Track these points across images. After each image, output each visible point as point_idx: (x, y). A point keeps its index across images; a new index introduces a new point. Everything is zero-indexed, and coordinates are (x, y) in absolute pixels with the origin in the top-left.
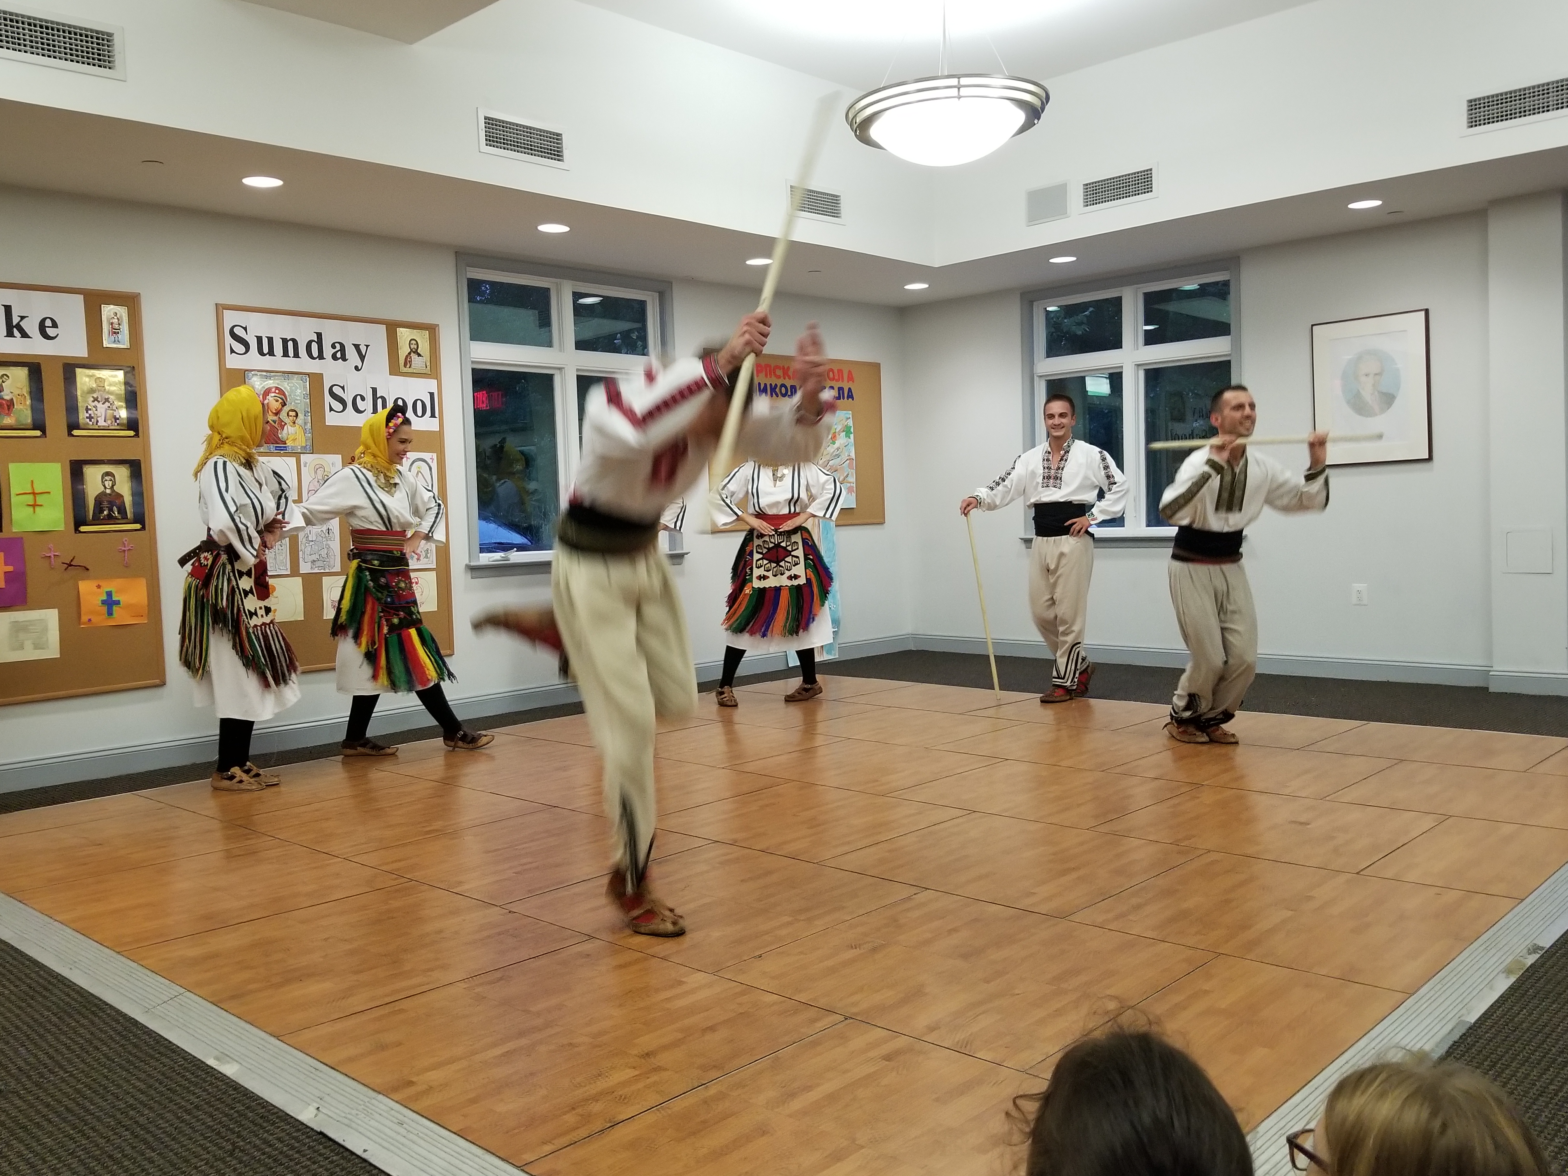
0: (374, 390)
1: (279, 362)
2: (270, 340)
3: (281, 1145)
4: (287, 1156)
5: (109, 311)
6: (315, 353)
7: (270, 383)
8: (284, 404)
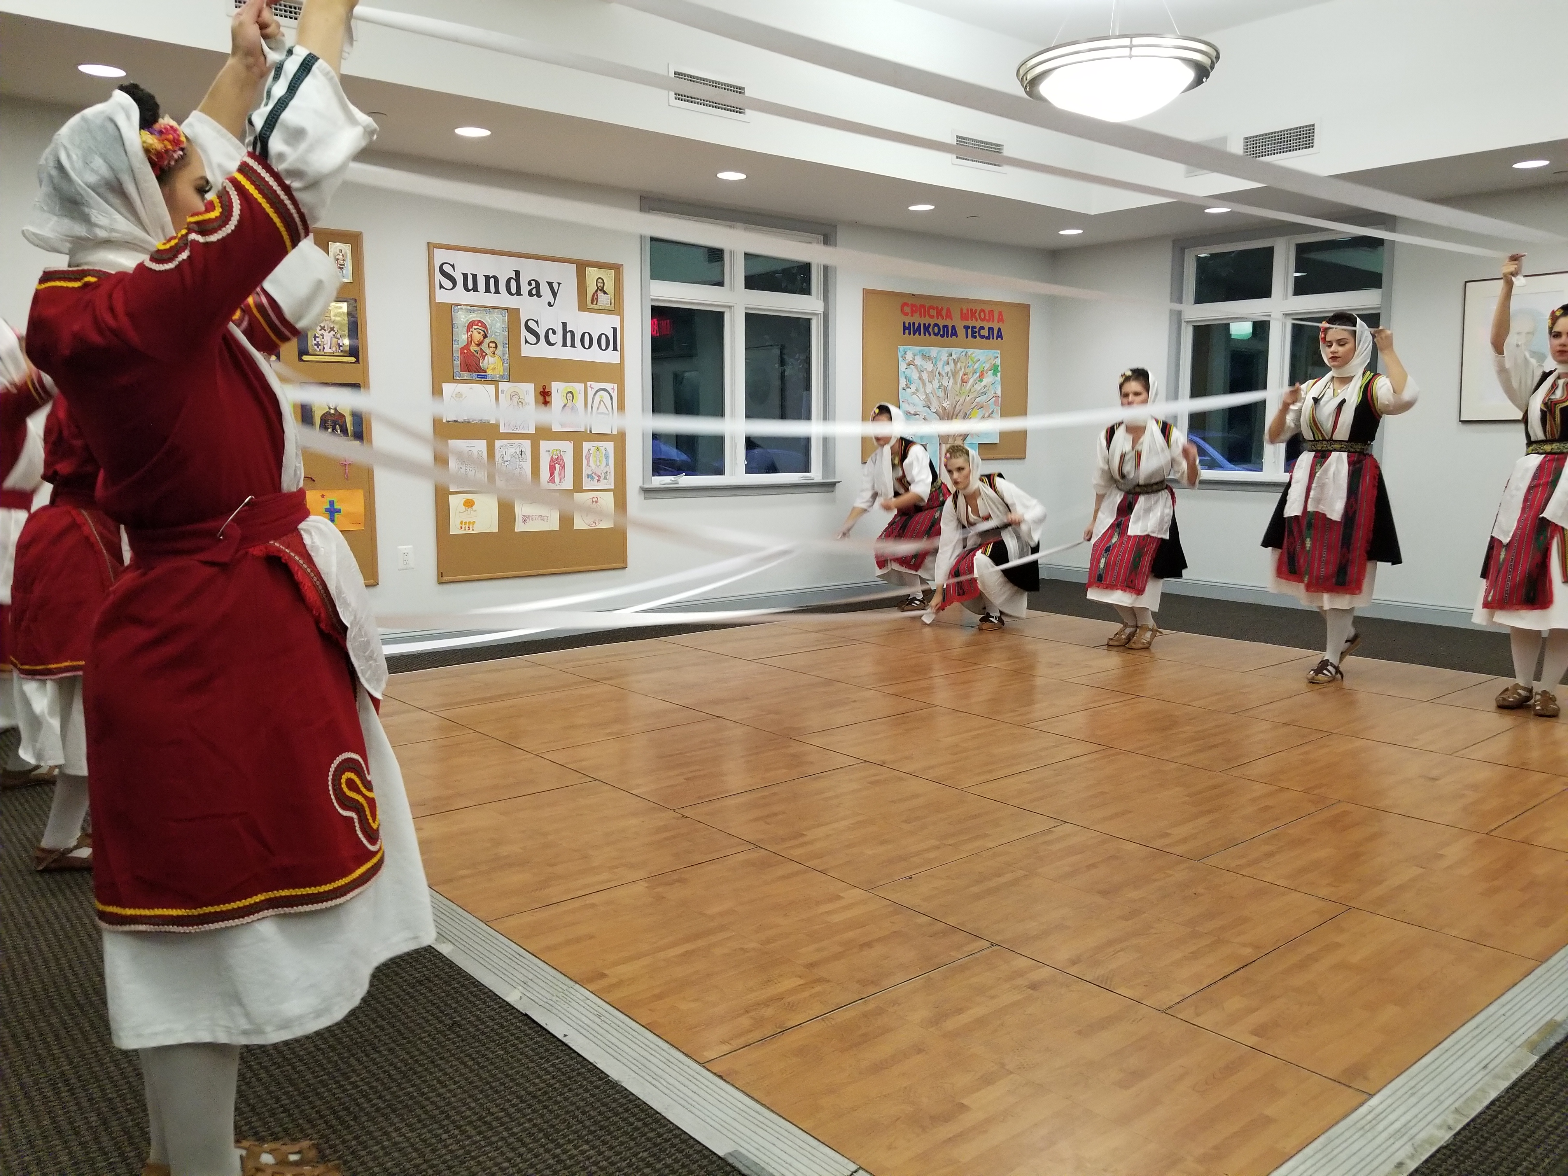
0: (564, 325)
1: (481, 298)
2: (475, 277)
3: (492, 1024)
4: (497, 1034)
5: (337, 247)
6: (514, 290)
7: (474, 317)
8: (485, 336)
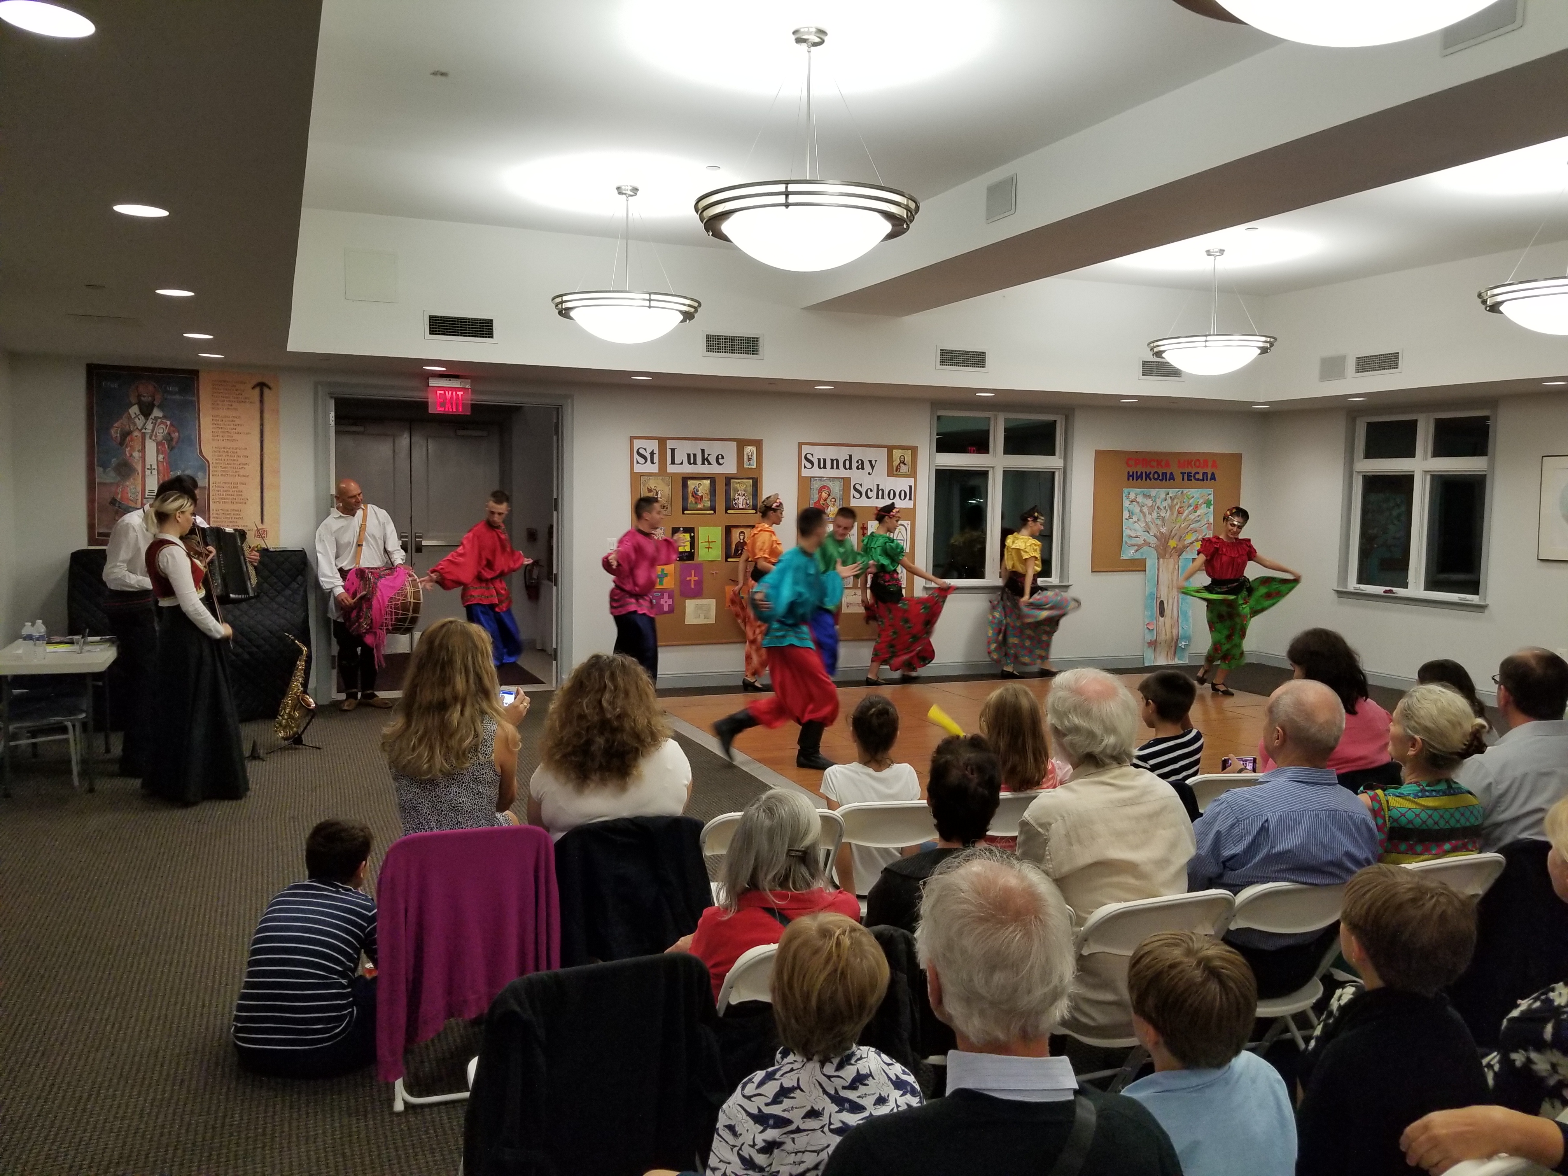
0: (878, 486)
1: (828, 472)
5: (748, 449)
7: (822, 483)
8: (829, 495)
